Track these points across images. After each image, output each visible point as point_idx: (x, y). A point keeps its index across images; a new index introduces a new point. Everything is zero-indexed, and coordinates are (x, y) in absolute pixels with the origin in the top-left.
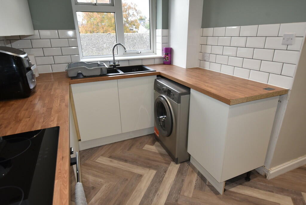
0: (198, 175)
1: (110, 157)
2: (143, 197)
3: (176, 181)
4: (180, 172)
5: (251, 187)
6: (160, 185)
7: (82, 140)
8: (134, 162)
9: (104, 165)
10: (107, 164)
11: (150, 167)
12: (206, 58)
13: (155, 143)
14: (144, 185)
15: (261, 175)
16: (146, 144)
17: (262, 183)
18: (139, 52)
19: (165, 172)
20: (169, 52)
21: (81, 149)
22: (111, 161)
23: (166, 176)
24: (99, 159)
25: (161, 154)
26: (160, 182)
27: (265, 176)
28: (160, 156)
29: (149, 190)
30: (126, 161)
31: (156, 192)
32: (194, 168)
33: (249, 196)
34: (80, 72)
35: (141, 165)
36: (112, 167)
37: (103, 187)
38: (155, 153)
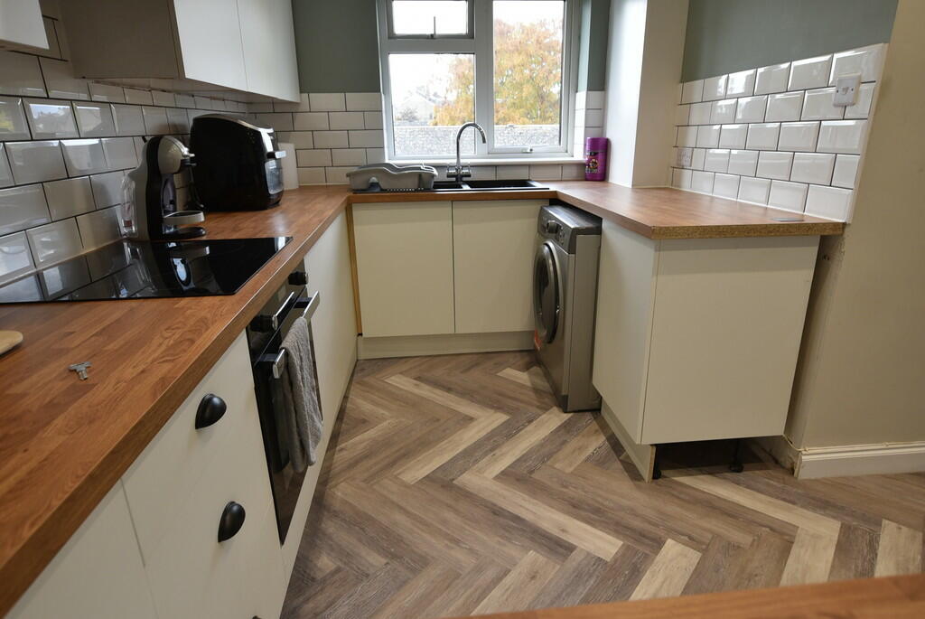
0: (608, 439)
1: (418, 379)
2: (461, 453)
3: (546, 441)
4: (565, 427)
5: (738, 484)
6: (507, 440)
7: (364, 336)
8: (468, 394)
9: (401, 389)
10: (405, 388)
11: (498, 407)
12: (686, 162)
13: (532, 367)
14: (469, 436)
15: (783, 468)
16: (510, 367)
17: (775, 483)
18: (529, 151)
19: (530, 422)
20: (600, 148)
21: (363, 356)
22: (416, 385)
23: (530, 427)
24: (393, 378)
25: (536, 390)
26: (510, 436)
27: (792, 471)
28: (531, 393)
29: (477, 446)
30: (449, 390)
31: (492, 450)
32: (604, 427)
33: (719, 498)
34: (374, 179)
35: (478, 402)
36: (415, 395)
37: (385, 424)
38: (522, 386)
